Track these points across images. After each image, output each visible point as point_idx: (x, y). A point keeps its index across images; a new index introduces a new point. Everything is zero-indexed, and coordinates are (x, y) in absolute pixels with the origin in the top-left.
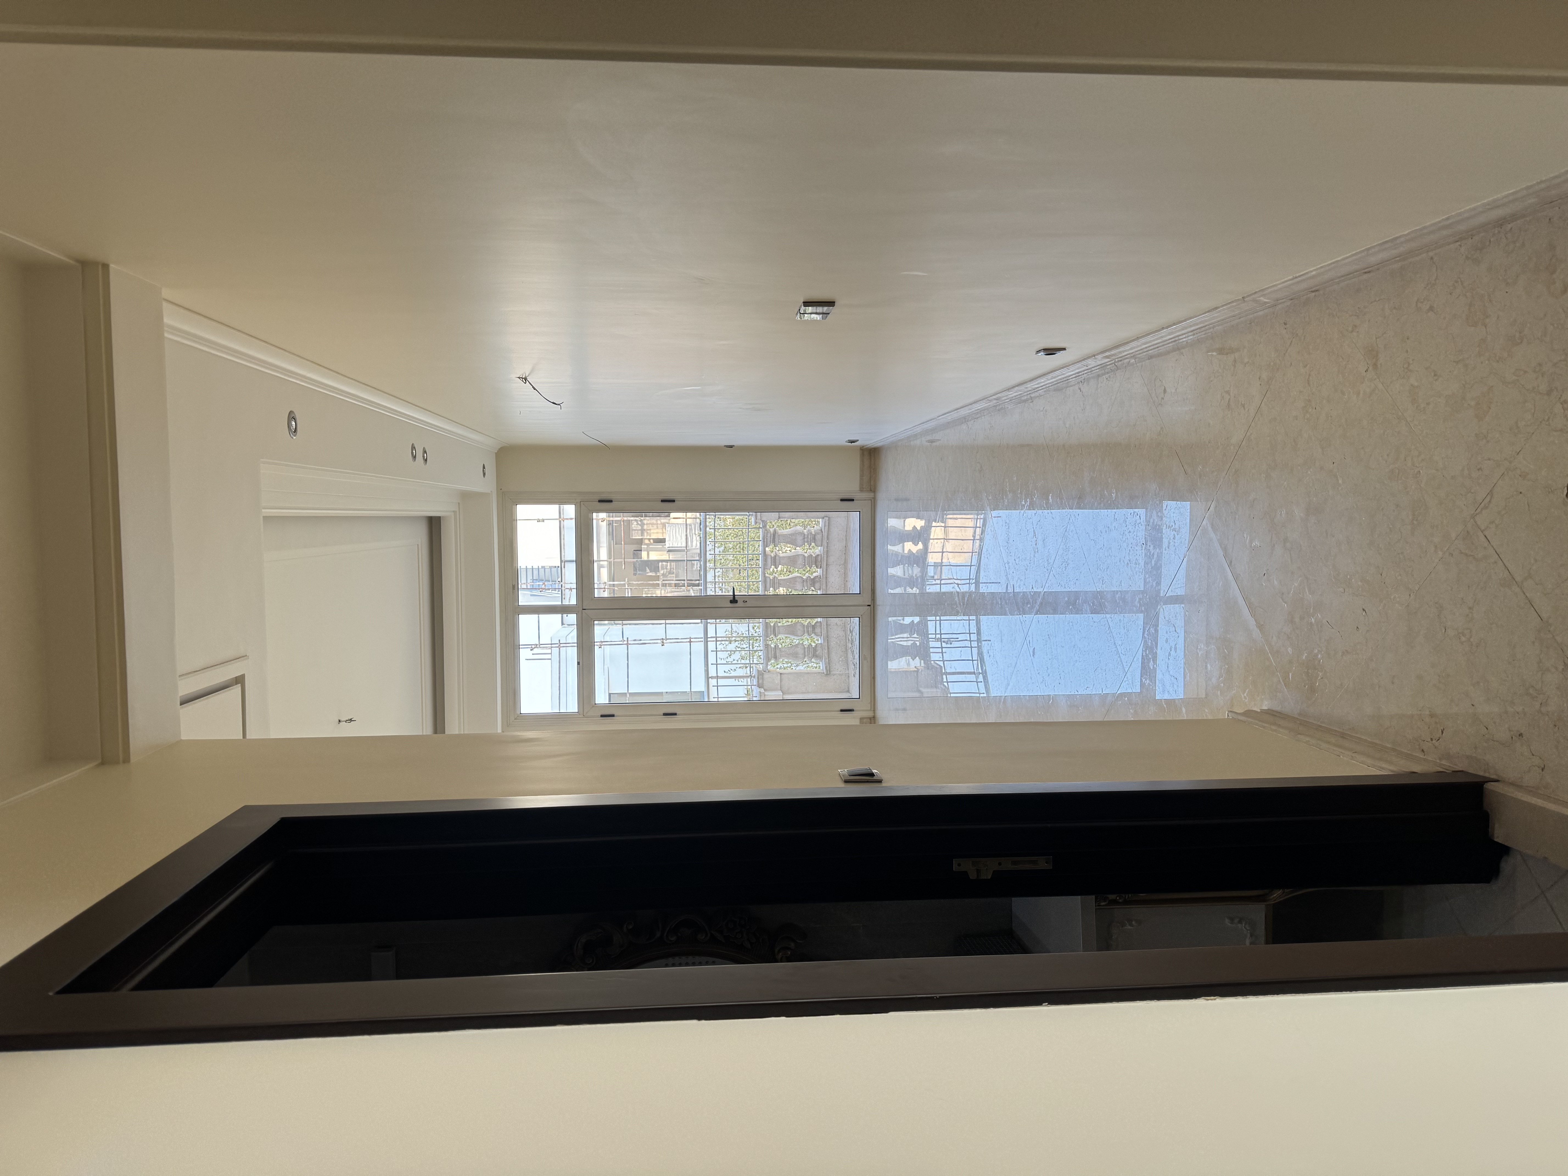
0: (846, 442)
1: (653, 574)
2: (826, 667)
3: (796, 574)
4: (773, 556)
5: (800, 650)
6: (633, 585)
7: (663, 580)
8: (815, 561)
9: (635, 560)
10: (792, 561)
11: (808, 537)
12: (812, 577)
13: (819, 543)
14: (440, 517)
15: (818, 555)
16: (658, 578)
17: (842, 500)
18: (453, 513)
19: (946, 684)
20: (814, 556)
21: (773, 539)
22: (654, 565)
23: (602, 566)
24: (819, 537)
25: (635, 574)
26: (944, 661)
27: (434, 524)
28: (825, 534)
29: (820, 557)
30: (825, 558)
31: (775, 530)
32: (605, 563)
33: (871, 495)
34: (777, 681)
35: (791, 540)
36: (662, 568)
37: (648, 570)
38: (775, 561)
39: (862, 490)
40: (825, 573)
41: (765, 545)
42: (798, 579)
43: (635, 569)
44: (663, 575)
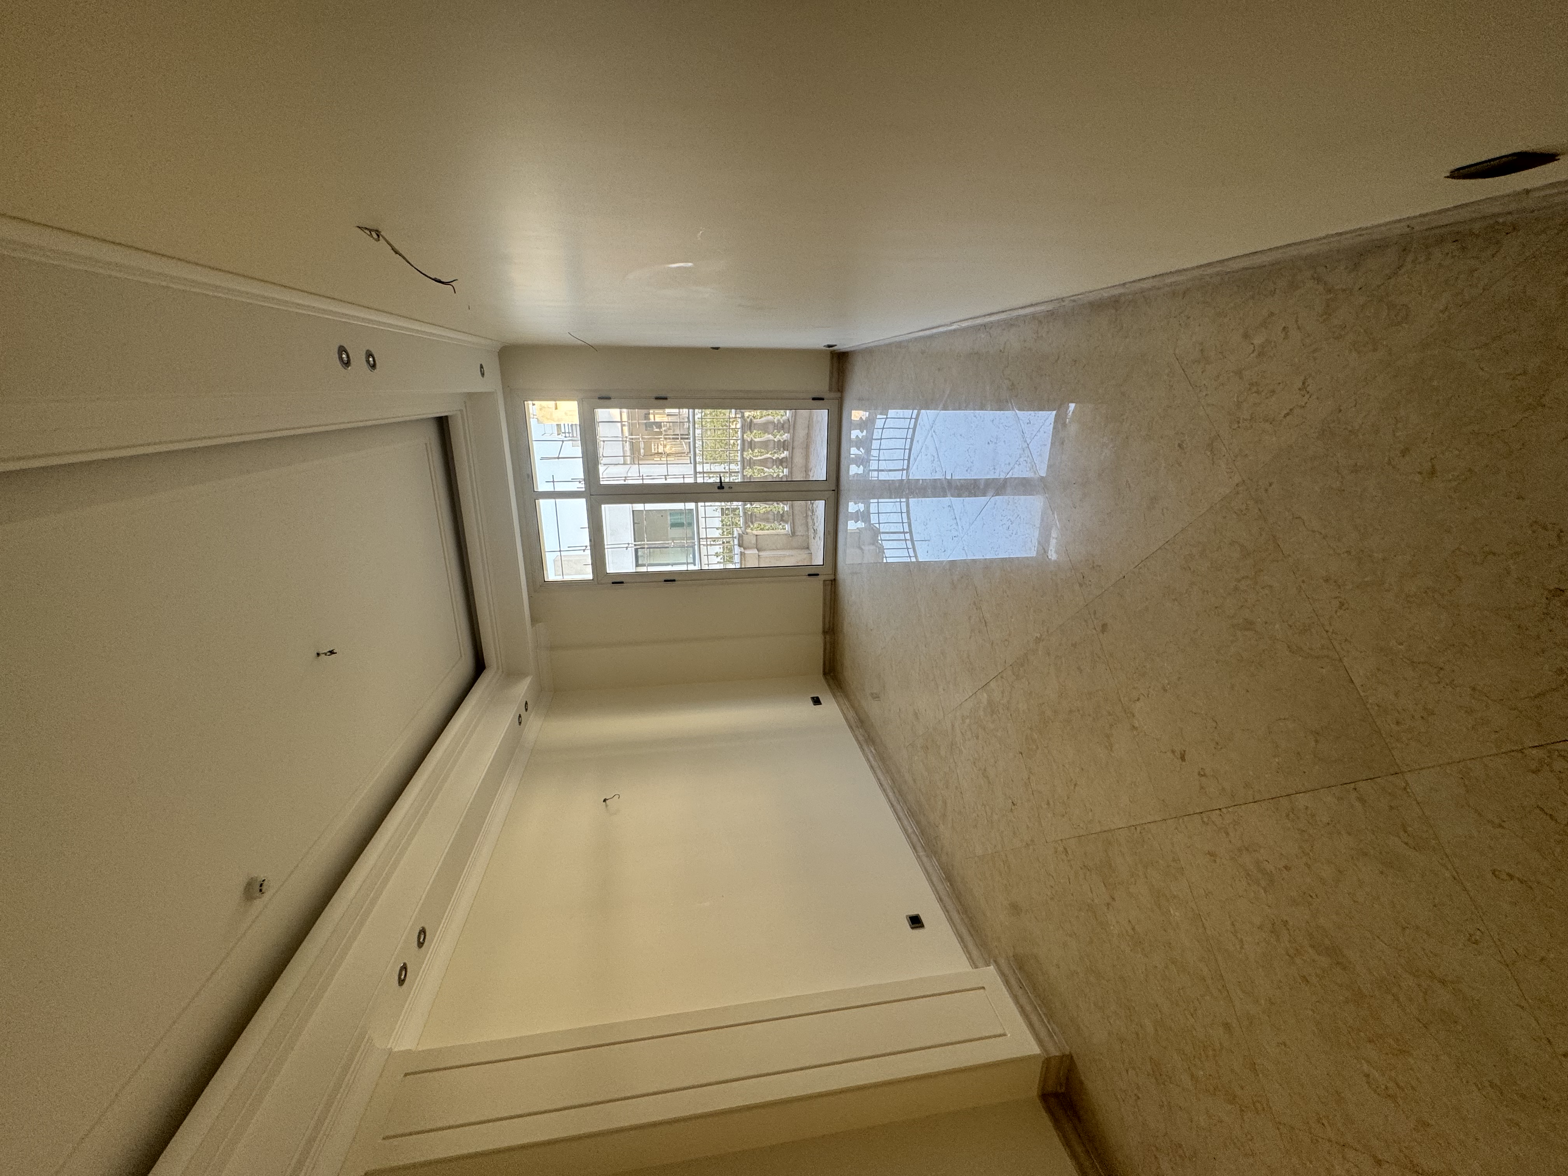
0: (824, 346)
1: (658, 430)
2: (791, 530)
3: (768, 455)
4: (749, 440)
5: (771, 516)
6: (645, 438)
7: (665, 435)
8: (783, 445)
9: (645, 421)
10: (765, 445)
11: (777, 425)
12: (780, 458)
13: (786, 430)
14: (447, 417)
15: (785, 440)
16: (660, 433)
17: (814, 399)
18: (459, 412)
19: (880, 542)
20: (782, 441)
21: (748, 426)
22: (659, 425)
23: (624, 425)
24: (786, 426)
25: (646, 430)
26: (879, 523)
27: (442, 424)
28: (792, 423)
29: (787, 442)
30: (791, 443)
31: (751, 420)
32: (626, 423)
33: (839, 395)
34: (754, 541)
35: (765, 427)
36: (664, 426)
37: (655, 427)
38: (751, 445)
39: (830, 390)
40: (791, 455)
41: (743, 433)
42: (769, 460)
43: (646, 427)
44: (665, 430)
